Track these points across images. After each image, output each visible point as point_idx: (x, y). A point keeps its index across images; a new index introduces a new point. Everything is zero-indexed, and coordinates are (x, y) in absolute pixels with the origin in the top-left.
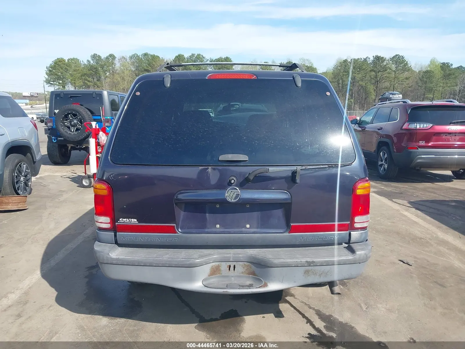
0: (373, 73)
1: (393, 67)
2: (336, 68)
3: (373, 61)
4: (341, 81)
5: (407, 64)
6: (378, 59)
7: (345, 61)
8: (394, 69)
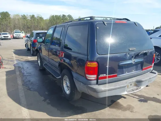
0: (63, 20)
1: (68, 18)
2: (50, 18)
3: (62, 16)
4: (52, 23)
5: (72, 18)
6: (64, 15)
7: (53, 16)
8: (69, 19)
